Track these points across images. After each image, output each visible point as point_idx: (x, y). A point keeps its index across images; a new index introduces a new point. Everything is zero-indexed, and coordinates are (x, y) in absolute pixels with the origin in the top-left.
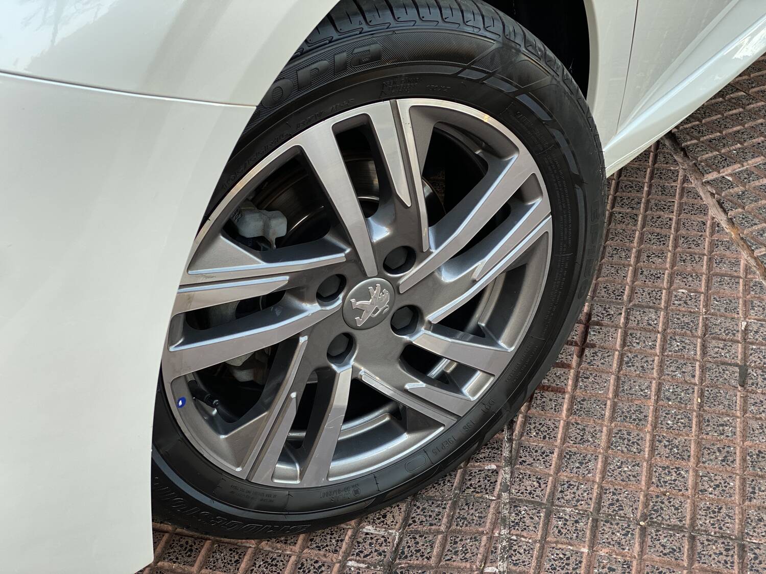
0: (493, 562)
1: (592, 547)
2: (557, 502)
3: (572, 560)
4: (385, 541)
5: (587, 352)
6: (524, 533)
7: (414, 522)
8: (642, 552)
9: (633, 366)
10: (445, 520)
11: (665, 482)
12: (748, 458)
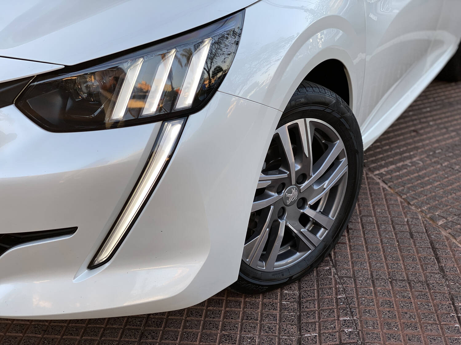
0: (340, 294)
1: (374, 287)
2: (356, 276)
3: (369, 291)
4: (294, 295)
5: (350, 231)
6: (348, 286)
7: (304, 288)
8: (392, 288)
9: (369, 234)
10: (315, 286)
11: (394, 268)
12: (421, 259)
